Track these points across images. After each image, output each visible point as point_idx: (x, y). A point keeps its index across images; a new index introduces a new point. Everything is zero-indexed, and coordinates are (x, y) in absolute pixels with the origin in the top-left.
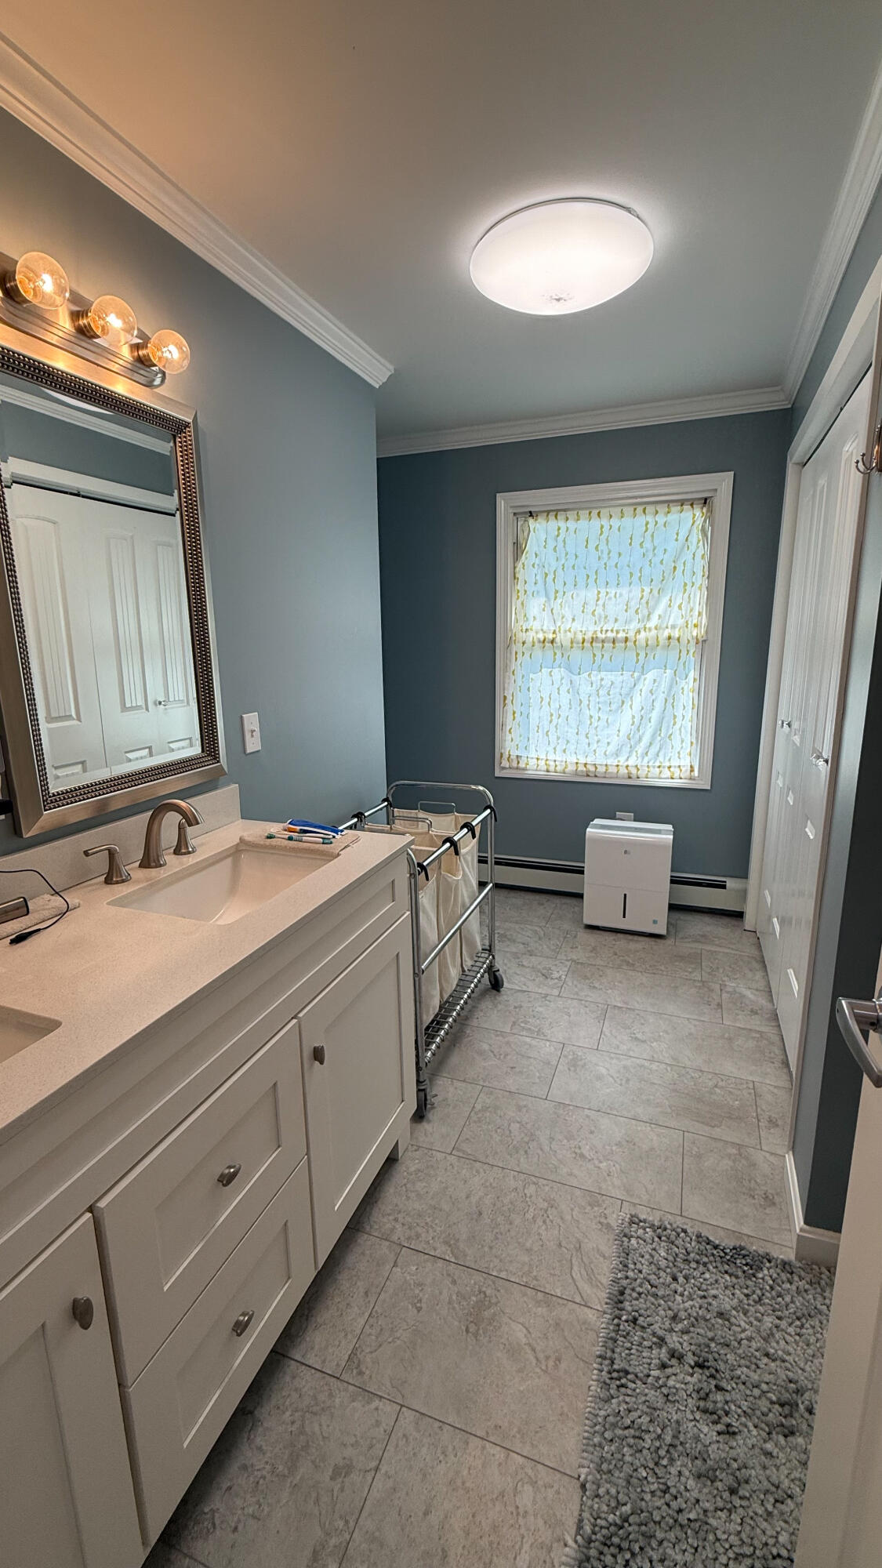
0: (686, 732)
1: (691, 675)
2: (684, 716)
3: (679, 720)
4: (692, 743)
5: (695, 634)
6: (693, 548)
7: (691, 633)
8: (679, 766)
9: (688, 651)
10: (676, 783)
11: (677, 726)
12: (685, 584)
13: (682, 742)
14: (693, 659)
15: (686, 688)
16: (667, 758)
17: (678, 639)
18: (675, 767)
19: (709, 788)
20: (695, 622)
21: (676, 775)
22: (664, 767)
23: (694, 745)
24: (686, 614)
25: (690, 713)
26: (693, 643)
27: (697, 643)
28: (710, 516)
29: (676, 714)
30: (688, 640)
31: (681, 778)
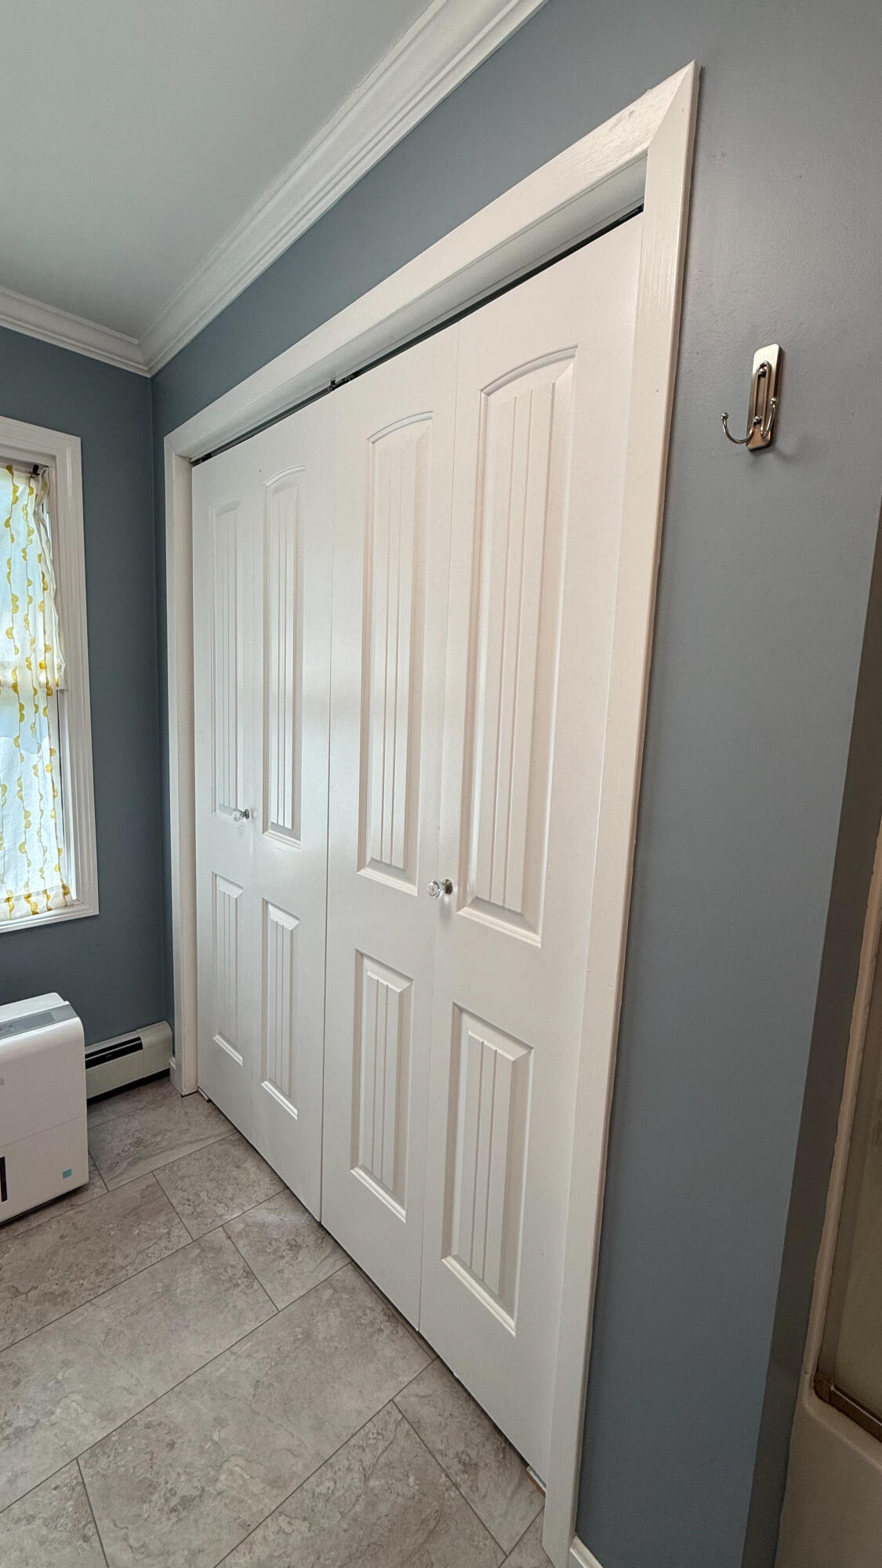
0: (49, 834)
1: (46, 744)
2: (42, 811)
3: (34, 818)
4: (59, 850)
5: (43, 679)
6: (21, 540)
7: (37, 677)
8: (45, 891)
9: (37, 707)
10: (44, 918)
11: (35, 827)
12: (15, 599)
13: (45, 852)
14: (45, 720)
15: (40, 767)
16: (22, 884)
17: (15, 687)
18: (38, 894)
19: (97, 913)
20: (41, 659)
21: (42, 906)
22: (18, 898)
23: (64, 854)
24: (23, 645)
25: (51, 805)
26: (42, 694)
27: (48, 695)
28: (47, 495)
29: (27, 809)
30: (35, 690)
31: (50, 910)
